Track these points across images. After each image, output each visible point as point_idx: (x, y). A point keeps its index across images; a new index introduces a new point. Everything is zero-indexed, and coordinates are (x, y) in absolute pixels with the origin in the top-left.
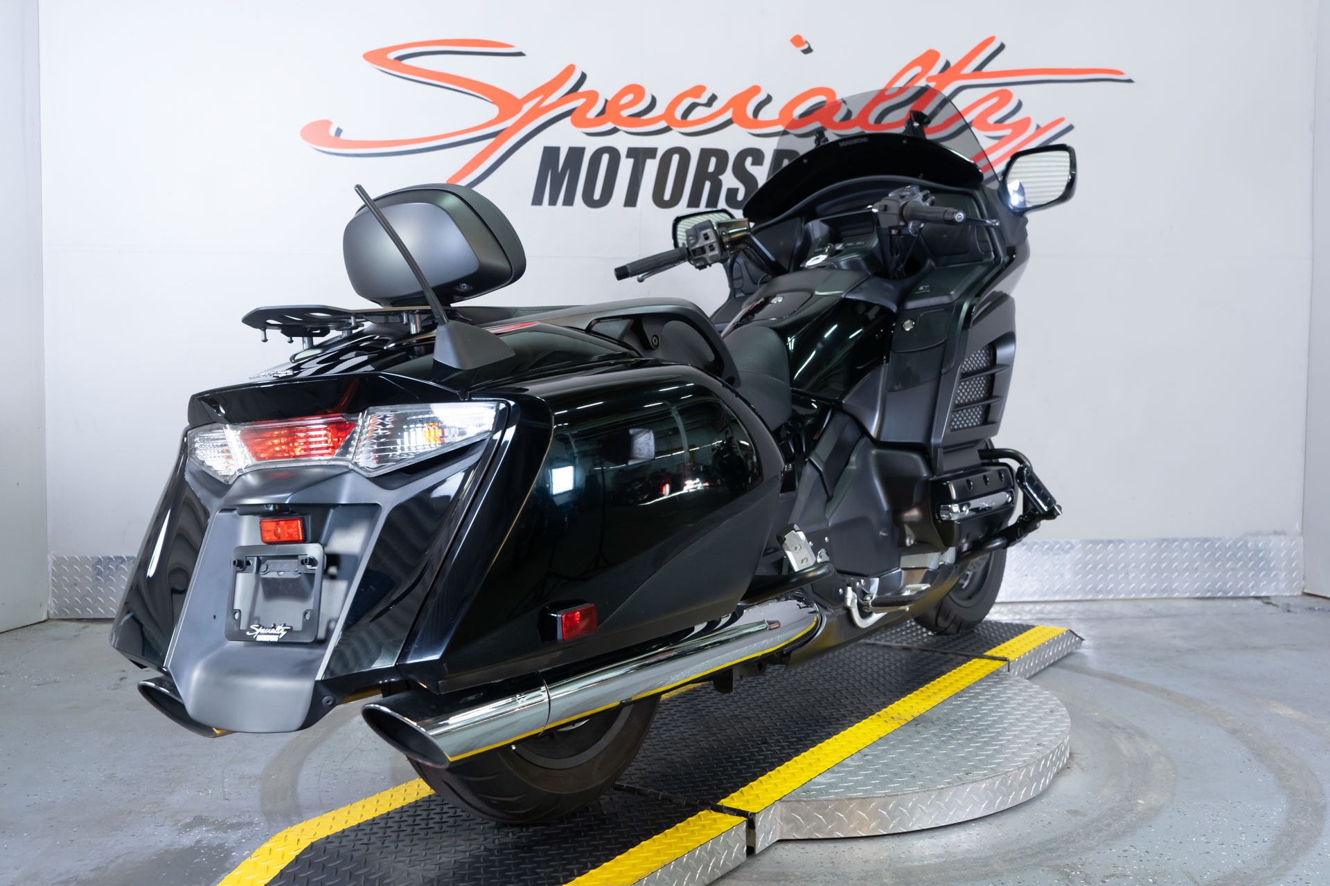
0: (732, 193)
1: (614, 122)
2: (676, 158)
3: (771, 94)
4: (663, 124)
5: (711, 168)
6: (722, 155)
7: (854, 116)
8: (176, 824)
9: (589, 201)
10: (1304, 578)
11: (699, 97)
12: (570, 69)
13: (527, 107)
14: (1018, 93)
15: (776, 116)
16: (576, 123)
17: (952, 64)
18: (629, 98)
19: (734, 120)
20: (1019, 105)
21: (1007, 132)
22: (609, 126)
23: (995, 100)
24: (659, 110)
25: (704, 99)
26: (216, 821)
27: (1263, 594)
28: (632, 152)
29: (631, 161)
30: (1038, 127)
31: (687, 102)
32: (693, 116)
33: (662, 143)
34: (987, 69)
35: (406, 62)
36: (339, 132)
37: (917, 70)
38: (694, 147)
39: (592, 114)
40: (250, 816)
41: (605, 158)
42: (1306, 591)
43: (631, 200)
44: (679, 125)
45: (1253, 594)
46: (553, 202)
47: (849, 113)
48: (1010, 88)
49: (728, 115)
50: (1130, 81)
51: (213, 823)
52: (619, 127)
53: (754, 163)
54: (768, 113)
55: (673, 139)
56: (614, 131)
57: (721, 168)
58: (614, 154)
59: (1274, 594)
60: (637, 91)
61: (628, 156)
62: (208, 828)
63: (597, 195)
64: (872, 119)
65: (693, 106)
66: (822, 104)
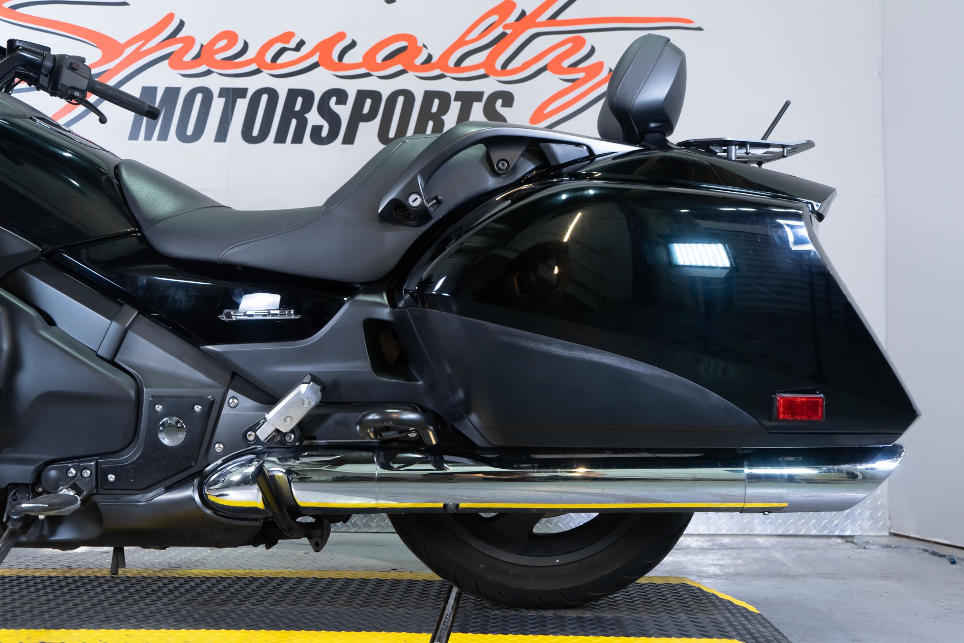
0: (317, 129)
1: (207, 65)
2: (265, 98)
3: (355, 40)
4: (253, 67)
5: (298, 107)
6: (308, 95)
7: (434, 60)
9: (182, 136)
10: (890, 518)
11: (288, 42)
12: (170, 17)
13: (128, 51)
14: (591, 39)
15: (360, 60)
16: (173, 66)
17: (528, 13)
18: (223, 43)
19: (320, 63)
20: (593, 50)
21: (581, 75)
22: (204, 68)
23: (569, 46)
24: (250, 54)
25: (293, 44)
27: (848, 533)
28: (224, 92)
29: (223, 100)
31: (277, 47)
32: (281, 60)
33: (253, 84)
34: (561, 17)
35: (20, 10)
37: (495, 18)
38: (283, 87)
39: (188, 57)
41: (199, 97)
42: (892, 531)
43: (221, 136)
44: (268, 67)
45: (836, 533)
46: (148, 137)
47: (430, 57)
48: (583, 35)
49: (315, 59)
50: (699, 29)
52: (213, 70)
53: (337, 103)
54: (352, 57)
55: (263, 80)
56: (208, 73)
57: (307, 107)
58: (207, 93)
59: (858, 534)
60: (231, 37)
61: (220, 96)
63: (190, 131)
64: (451, 62)
65: (282, 51)
66: (403, 49)
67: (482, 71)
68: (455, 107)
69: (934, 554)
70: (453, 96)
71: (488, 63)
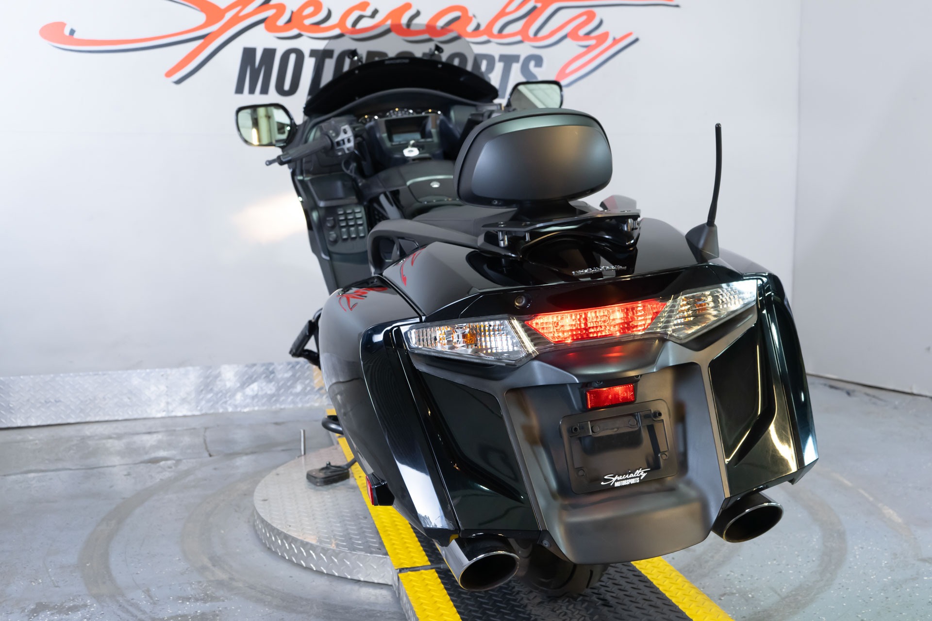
1: (298, 29)
2: (348, 59)
3: (420, 9)
4: (337, 31)
7: (482, 27)
8: (23, 611)
11: (364, 9)
13: (229, 15)
14: (600, 13)
16: (269, 29)
18: (310, 10)
19: (391, 30)
20: (601, 23)
21: (592, 42)
22: (295, 32)
23: (584, 18)
24: (334, 20)
25: (369, 12)
26: (56, 605)
28: (314, 53)
29: (313, 60)
30: (614, 39)
31: (356, 14)
32: (360, 26)
33: (338, 47)
36: (72, 32)
38: (363, 49)
39: (281, 22)
40: (82, 600)
41: (293, 57)
44: (350, 32)
46: (252, 91)
47: (478, 26)
48: (595, 10)
49: (386, 26)
50: (677, 6)
51: (54, 608)
52: (303, 33)
54: (418, 24)
55: (346, 43)
56: (299, 36)
58: (299, 54)
60: (317, 4)
61: (311, 56)
62: (53, 612)
63: (287, 86)
64: (496, 30)
65: (360, 18)
66: (457, 19)
67: (519, 38)
68: (499, 66)
69: (832, 387)
70: (497, 58)
71: (524, 31)
